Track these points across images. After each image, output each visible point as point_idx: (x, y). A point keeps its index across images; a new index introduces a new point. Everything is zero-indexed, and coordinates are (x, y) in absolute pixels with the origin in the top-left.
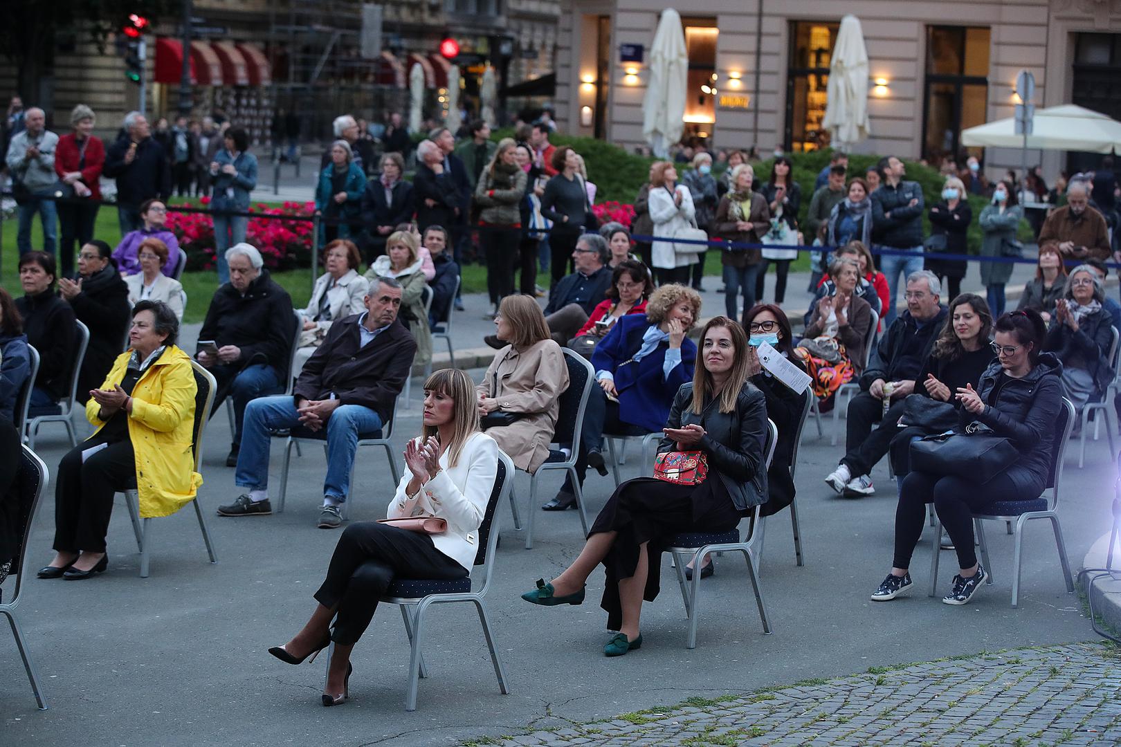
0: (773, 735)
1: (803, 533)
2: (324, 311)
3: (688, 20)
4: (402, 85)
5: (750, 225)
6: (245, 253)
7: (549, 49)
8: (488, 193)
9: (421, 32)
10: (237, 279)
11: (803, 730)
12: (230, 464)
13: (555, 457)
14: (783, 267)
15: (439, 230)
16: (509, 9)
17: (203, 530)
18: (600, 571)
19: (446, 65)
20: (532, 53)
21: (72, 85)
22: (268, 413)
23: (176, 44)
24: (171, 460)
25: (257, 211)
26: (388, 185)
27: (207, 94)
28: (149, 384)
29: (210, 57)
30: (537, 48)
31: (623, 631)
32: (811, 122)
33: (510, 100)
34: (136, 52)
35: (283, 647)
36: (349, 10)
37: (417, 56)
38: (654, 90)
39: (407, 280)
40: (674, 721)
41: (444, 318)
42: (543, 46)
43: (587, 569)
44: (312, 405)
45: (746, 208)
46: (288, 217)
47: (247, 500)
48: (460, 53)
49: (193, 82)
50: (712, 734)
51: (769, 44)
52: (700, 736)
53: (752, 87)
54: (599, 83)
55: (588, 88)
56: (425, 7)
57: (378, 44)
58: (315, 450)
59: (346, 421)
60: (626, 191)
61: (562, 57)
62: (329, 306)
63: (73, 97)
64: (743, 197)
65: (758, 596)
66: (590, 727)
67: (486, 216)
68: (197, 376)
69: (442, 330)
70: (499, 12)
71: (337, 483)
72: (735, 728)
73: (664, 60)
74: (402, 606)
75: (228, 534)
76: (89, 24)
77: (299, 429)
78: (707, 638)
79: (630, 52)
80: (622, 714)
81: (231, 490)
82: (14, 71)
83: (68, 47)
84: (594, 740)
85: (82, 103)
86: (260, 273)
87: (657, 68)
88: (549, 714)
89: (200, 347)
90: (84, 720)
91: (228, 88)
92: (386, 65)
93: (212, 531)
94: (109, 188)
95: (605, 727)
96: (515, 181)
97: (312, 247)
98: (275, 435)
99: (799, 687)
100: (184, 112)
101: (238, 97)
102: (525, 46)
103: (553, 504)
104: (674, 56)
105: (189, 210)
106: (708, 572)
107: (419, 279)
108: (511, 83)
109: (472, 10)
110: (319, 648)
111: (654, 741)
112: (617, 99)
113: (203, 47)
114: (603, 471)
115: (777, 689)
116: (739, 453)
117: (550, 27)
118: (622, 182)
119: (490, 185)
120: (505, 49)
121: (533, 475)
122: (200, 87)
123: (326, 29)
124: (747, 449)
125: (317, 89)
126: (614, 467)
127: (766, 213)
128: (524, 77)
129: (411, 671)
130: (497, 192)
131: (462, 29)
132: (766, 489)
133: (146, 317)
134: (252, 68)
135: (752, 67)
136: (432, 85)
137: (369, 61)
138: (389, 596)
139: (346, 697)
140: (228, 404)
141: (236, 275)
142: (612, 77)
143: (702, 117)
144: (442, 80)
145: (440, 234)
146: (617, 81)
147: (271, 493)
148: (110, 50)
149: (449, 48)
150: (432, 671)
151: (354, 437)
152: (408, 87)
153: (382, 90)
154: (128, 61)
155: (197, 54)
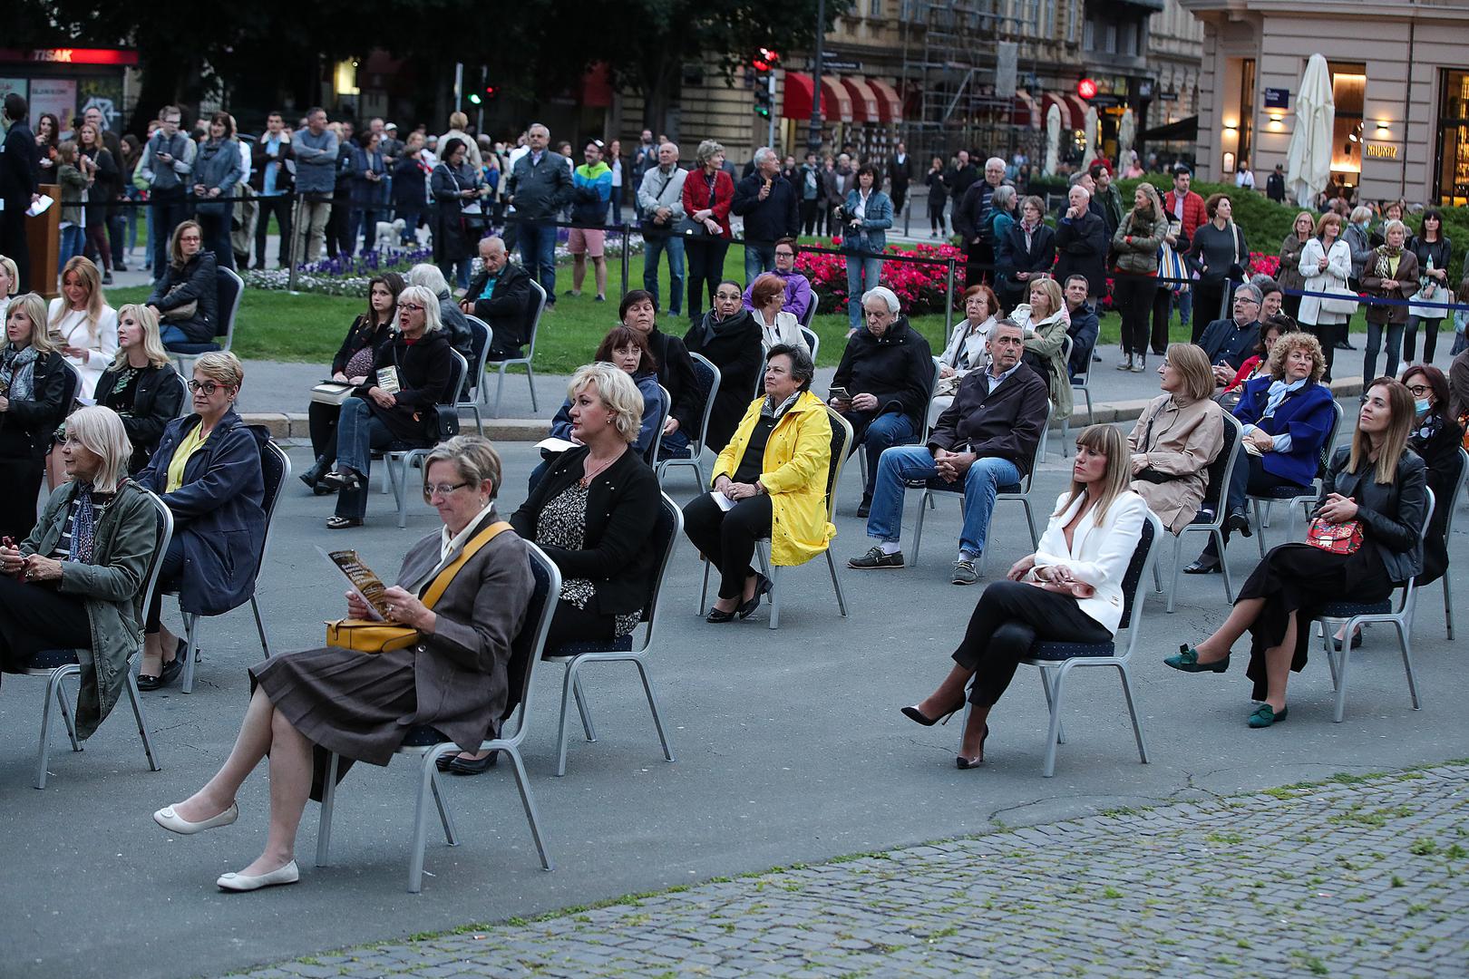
0: (1422, 816)
1: (1454, 606)
2: (961, 359)
3: (1335, 65)
4: (1037, 126)
5: (1396, 283)
6: (882, 297)
7: (1190, 92)
8: (1126, 238)
9: (1058, 71)
10: (873, 324)
11: (1452, 811)
12: (861, 514)
13: (1201, 518)
14: (1433, 326)
15: (1082, 279)
16: (1148, 49)
17: (835, 581)
18: (1246, 640)
19: (1083, 106)
20: (1172, 95)
21: (700, 119)
22: (903, 462)
23: (806, 79)
24: (807, 510)
25: (890, 253)
26: (1028, 229)
27: (837, 130)
28: (783, 432)
29: (841, 92)
30: (1177, 90)
31: (1268, 702)
32: (1461, 175)
33: (1148, 143)
34: (766, 86)
35: (917, 707)
36: (984, 46)
37: (1053, 96)
38: (1300, 137)
39: (1048, 329)
40: (1319, 798)
41: (1083, 369)
42: (1184, 88)
43: (1233, 636)
44: (948, 455)
45: (1395, 264)
46: (921, 260)
47: (879, 553)
48: (1097, 94)
49: (823, 118)
50: (1358, 812)
51: (1418, 93)
52: (1347, 814)
53: (1401, 138)
54: (1242, 129)
55: (1231, 136)
56: (1063, 45)
57: (1014, 83)
58: (950, 502)
59: (985, 475)
60: (1269, 242)
61: (1204, 100)
62: (967, 354)
63: (701, 131)
64: (1393, 252)
65: (1408, 670)
66: (1233, 801)
67: (1121, 262)
68: (833, 422)
69: (1080, 382)
70: (1138, 54)
71: (973, 538)
72: (1383, 807)
73: (1310, 106)
74: (1042, 668)
75: (860, 587)
76: (717, 57)
77: (935, 481)
78: (1352, 712)
79: (1275, 97)
80: (1266, 788)
81: (863, 541)
82: (640, 103)
83: (695, 80)
84: (1237, 814)
85: (707, 137)
86: (897, 318)
87: (1303, 115)
88: (1191, 786)
89: (833, 393)
90: (712, 774)
91: (858, 125)
92: (1022, 104)
93: (842, 581)
94: (737, 225)
95: (1248, 801)
96: (1155, 229)
97: (946, 292)
98: (907, 485)
99: (1449, 767)
100: (814, 148)
101: (868, 135)
102: (1164, 89)
103: (1195, 567)
104: (1320, 104)
105: (819, 250)
106: (1357, 642)
107: (1060, 329)
108: (1149, 127)
109: (1111, 49)
110: (953, 710)
111: (1300, 817)
112: (1260, 145)
113: (833, 82)
114: (1246, 533)
115: (1426, 768)
116: (1397, 523)
117: (1192, 69)
118: (1266, 232)
119: (1129, 230)
120: (1144, 90)
121: (1177, 536)
122: (829, 124)
123: (962, 66)
124: (1408, 520)
125: (951, 128)
126: (1259, 530)
127: (1415, 272)
128: (1163, 121)
129: (1050, 737)
130: (1135, 239)
131: (1100, 69)
132: (1422, 560)
133: (782, 361)
134: (883, 105)
135: (1401, 117)
136: (1068, 127)
137: (1005, 100)
138: (1030, 658)
139: (981, 761)
140: (861, 452)
141: (872, 319)
142: (1256, 123)
143: (1348, 166)
144: (1078, 120)
145: (1083, 284)
146: (1260, 127)
147: (904, 546)
148: (738, 83)
149: (1087, 89)
150: (1071, 736)
151: (992, 490)
152: (1044, 128)
153: (1016, 130)
154: (757, 95)
155: (827, 90)
